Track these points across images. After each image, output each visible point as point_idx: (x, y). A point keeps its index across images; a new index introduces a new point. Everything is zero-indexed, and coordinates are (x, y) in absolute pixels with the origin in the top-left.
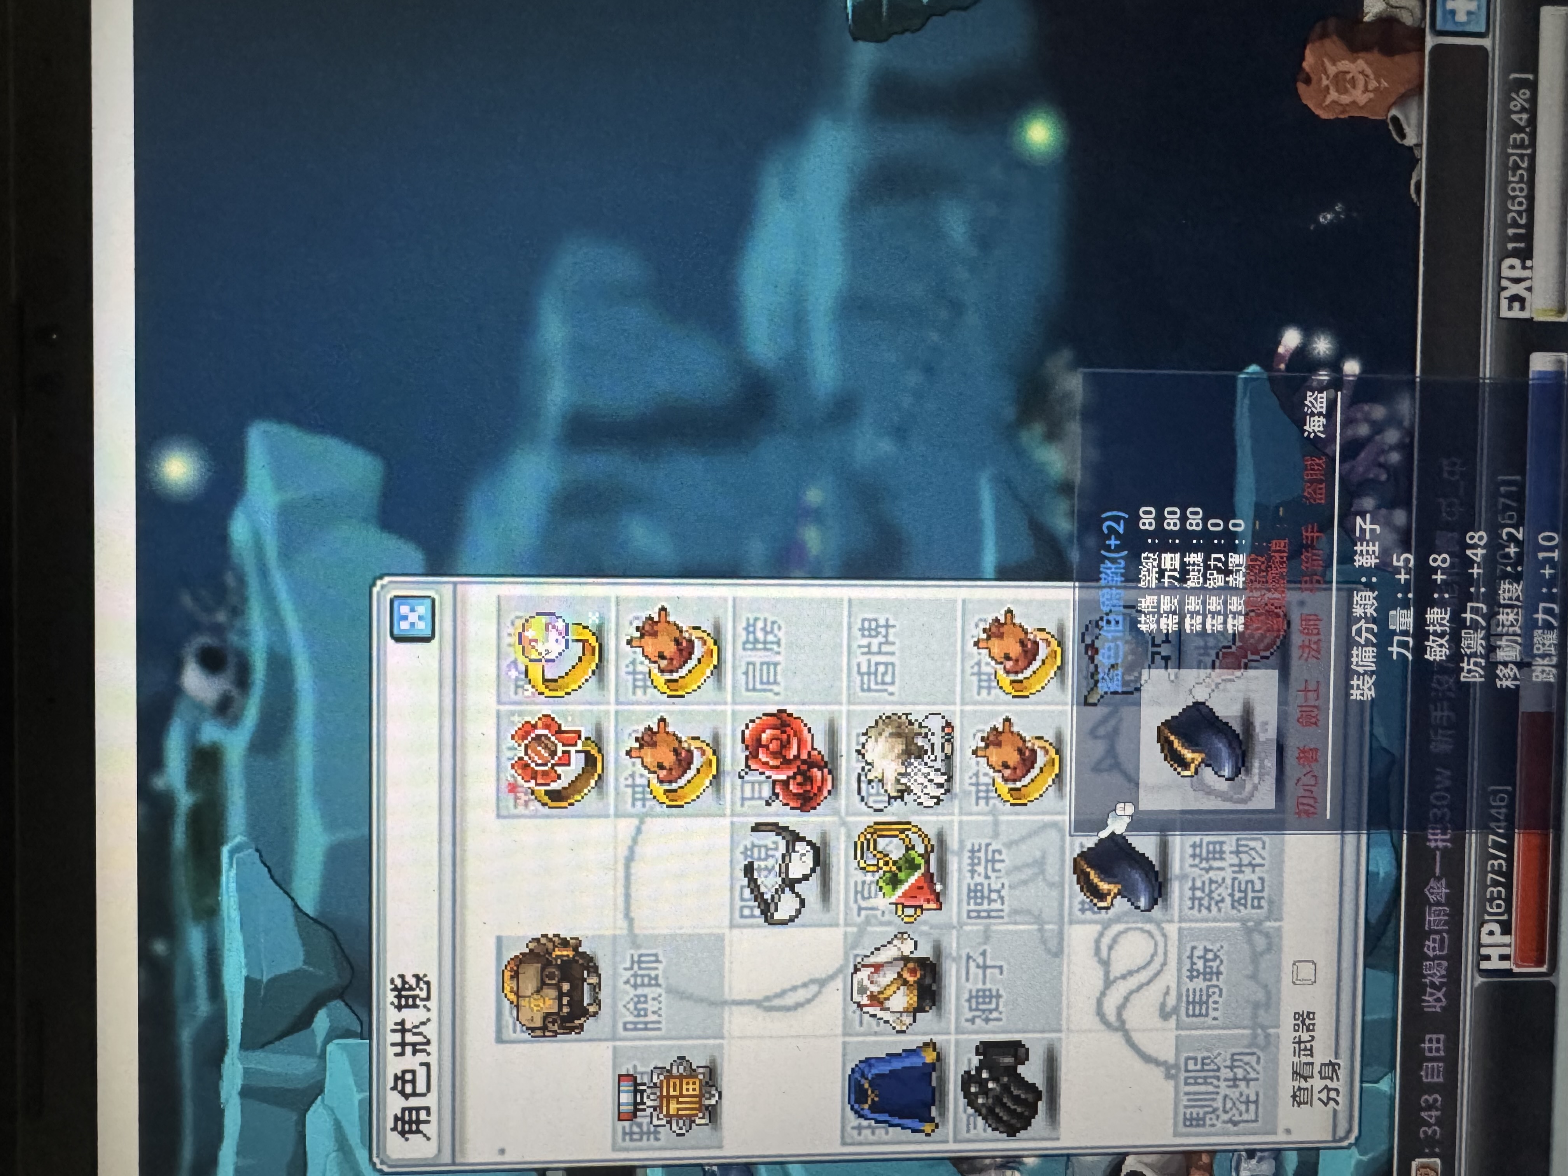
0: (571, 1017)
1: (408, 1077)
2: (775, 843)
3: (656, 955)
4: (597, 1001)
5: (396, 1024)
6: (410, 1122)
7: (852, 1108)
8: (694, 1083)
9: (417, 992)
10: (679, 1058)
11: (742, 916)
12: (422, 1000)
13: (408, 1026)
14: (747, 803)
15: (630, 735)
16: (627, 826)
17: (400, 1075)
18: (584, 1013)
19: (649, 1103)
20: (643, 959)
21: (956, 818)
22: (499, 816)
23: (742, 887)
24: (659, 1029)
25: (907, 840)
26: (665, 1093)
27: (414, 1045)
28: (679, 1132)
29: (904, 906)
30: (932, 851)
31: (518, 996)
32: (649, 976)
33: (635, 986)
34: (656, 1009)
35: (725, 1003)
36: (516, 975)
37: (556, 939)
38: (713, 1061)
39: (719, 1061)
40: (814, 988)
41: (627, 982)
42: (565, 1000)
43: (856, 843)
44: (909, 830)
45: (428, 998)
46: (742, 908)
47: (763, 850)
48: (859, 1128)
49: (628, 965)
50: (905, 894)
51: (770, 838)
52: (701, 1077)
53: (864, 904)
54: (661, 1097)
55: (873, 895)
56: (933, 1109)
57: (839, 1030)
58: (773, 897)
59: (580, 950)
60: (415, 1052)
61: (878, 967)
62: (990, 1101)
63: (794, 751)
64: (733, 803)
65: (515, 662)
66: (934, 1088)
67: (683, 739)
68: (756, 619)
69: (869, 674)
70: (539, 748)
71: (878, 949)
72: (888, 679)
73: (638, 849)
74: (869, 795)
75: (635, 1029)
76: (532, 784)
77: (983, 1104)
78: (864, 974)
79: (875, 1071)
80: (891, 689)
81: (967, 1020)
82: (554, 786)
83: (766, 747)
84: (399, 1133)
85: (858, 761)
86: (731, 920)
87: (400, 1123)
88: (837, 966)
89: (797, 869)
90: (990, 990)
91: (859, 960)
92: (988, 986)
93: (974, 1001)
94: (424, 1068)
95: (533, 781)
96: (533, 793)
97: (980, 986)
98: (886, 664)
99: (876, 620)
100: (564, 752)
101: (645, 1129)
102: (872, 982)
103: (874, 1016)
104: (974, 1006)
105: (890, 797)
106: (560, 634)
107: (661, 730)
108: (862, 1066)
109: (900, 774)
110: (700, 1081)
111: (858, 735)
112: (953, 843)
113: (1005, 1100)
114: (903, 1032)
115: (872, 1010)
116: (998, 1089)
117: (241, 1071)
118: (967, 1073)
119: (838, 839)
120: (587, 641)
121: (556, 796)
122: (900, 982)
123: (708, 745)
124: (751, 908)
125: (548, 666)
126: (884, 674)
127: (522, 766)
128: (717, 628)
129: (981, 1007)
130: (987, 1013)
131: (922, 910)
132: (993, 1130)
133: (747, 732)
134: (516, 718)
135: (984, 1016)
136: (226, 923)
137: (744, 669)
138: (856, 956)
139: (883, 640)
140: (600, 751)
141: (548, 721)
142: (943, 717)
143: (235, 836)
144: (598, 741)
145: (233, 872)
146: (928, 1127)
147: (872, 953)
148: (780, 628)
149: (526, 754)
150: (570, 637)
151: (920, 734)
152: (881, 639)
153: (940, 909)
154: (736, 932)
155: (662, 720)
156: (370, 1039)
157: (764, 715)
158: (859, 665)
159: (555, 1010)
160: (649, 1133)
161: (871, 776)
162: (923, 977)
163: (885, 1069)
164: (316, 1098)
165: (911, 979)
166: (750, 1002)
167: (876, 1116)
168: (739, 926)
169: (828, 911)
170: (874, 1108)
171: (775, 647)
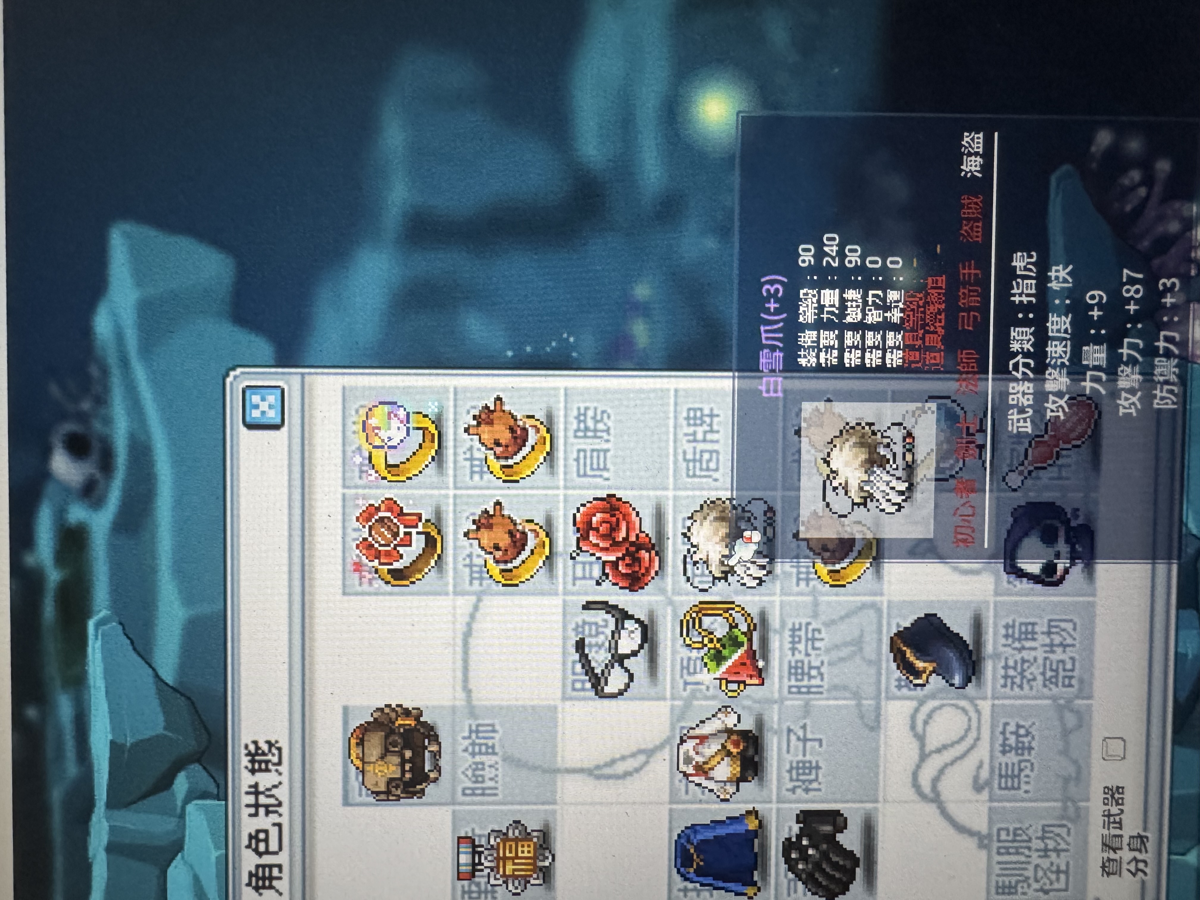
0: (413, 782)
1: (262, 836)
2: (606, 621)
3: (493, 725)
4: (437, 768)
5: (250, 787)
6: (264, 878)
7: (679, 872)
8: (529, 846)
9: (270, 757)
10: (515, 822)
11: (574, 689)
12: (274, 764)
13: (261, 789)
14: (578, 583)
15: (468, 518)
16: (465, 603)
17: (253, 834)
18: (425, 778)
19: (487, 864)
20: (481, 729)
21: (777, 599)
22: (344, 594)
23: (574, 662)
24: (495, 795)
25: (731, 619)
26: (501, 855)
27: (267, 806)
28: (514, 891)
29: (728, 682)
30: (755, 629)
31: (364, 763)
32: (486, 745)
33: (473, 754)
34: (492, 776)
35: (557, 771)
36: (361, 743)
37: (398, 709)
38: (547, 825)
39: (552, 825)
40: (642, 758)
41: (466, 750)
42: (407, 767)
43: (682, 621)
44: (733, 609)
45: (279, 763)
46: (574, 682)
47: (594, 628)
48: (685, 890)
49: (466, 734)
50: (728, 671)
51: (600, 616)
52: (535, 840)
53: (690, 679)
54: (498, 859)
55: (698, 670)
56: (755, 873)
57: (666, 797)
58: (603, 671)
59: (422, 719)
60: (267, 813)
61: (703, 739)
62: (810, 866)
63: (623, 534)
64: (565, 583)
65: (359, 449)
66: (756, 854)
67: (518, 522)
68: (586, 409)
69: (694, 460)
70: (383, 530)
71: (702, 722)
72: (712, 465)
73: (475, 626)
74: (695, 575)
75: (473, 794)
76: (376, 563)
77: (803, 870)
78: (690, 745)
79: (700, 837)
80: (716, 475)
81: (788, 790)
82: (396, 565)
83: (597, 530)
84: (254, 888)
85: (684, 543)
86: (564, 693)
87: (254, 879)
88: (664, 736)
89: (627, 644)
90: (810, 762)
91: (685, 732)
92: (808, 758)
93: (794, 772)
94: (276, 828)
95: (377, 561)
96: (376, 571)
97: (800, 757)
98: (711, 452)
99: (701, 410)
100: (406, 534)
101: (483, 887)
102: (697, 753)
103: (699, 785)
104: (794, 776)
105: (715, 578)
106: (402, 422)
107: (498, 513)
108: (688, 832)
109: (723, 556)
110: (535, 844)
111: (684, 519)
112: (775, 621)
113: (824, 866)
114: (727, 800)
115: (697, 779)
116: (818, 856)
117: (108, 828)
118: (788, 839)
119: (665, 617)
120: (427, 428)
121: (399, 575)
122: (723, 753)
123: (541, 527)
124: (583, 682)
125: (390, 452)
126: (709, 460)
127: (366, 546)
128: (550, 417)
129: (801, 777)
130: (807, 783)
131: (745, 685)
132: (813, 894)
133: (578, 515)
134: (360, 502)
135: (804, 787)
136: (93, 691)
137: (575, 455)
138: (682, 728)
139: (708, 428)
140: (439, 532)
141: (391, 504)
142: (765, 502)
143: (100, 611)
144: (437, 522)
145: (99, 644)
146: (750, 891)
147: (697, 726)
148: (609, 417)
149: (370, 535)
150: (411, 425)
151: (743, 518)
152: (706, 428)
153: (763, 684)
154: (568, 703)
155: (498, 503)
156: (226, 799)
157: (595, 499)
158: (685, 453)
159: (398, 775)
160: (486, 892)
161: (696, 558)
162: (745, 749)
163: (709, 835)
164: (176, 855)
165: (734, 751)
166: (581, 771)
167: (701, 879)
168: (571, 699)
169: (656, 685)
170: (699, 872)
171: (605, 435)
